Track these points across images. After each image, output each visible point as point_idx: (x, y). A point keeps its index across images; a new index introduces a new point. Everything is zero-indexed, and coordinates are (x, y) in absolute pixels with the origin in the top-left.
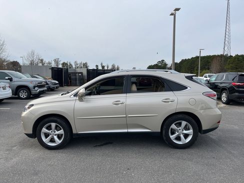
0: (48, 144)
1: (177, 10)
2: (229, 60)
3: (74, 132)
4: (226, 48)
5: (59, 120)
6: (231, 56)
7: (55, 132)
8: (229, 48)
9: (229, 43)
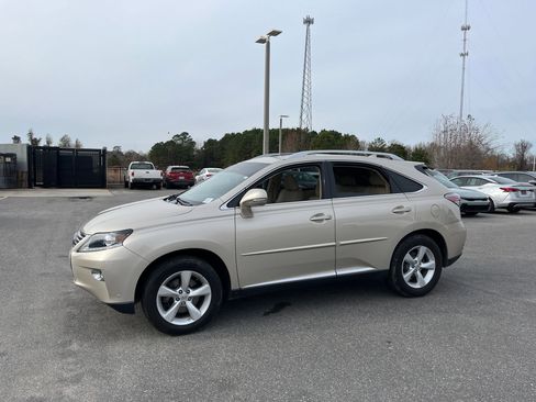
0: (174, 323)
1: (275, 33)
2: (313, 140)
3: (234, 286)
4: (304, 117)
5: (199, 263)
6: (314, 133)
7: (188, 293)
8: (310, 117)
9: (310, 107)
